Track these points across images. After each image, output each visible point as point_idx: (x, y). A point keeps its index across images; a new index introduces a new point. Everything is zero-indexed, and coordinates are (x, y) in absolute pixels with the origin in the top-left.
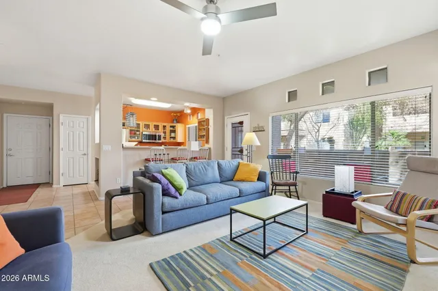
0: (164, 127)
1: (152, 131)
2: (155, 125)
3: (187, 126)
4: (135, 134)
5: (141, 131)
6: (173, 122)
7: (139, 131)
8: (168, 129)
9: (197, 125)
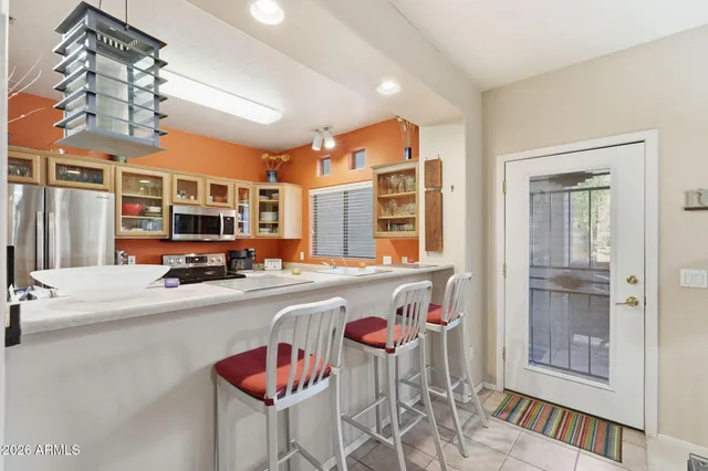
0: (243, 192)
1: (202, 204)
2: (213, 186)
3: (312, 193)
4: (143, 213)
5: (166, 203)
6: (265, 179)
7: (159, 203)
8: (254, 199)
9: (370, 184)
